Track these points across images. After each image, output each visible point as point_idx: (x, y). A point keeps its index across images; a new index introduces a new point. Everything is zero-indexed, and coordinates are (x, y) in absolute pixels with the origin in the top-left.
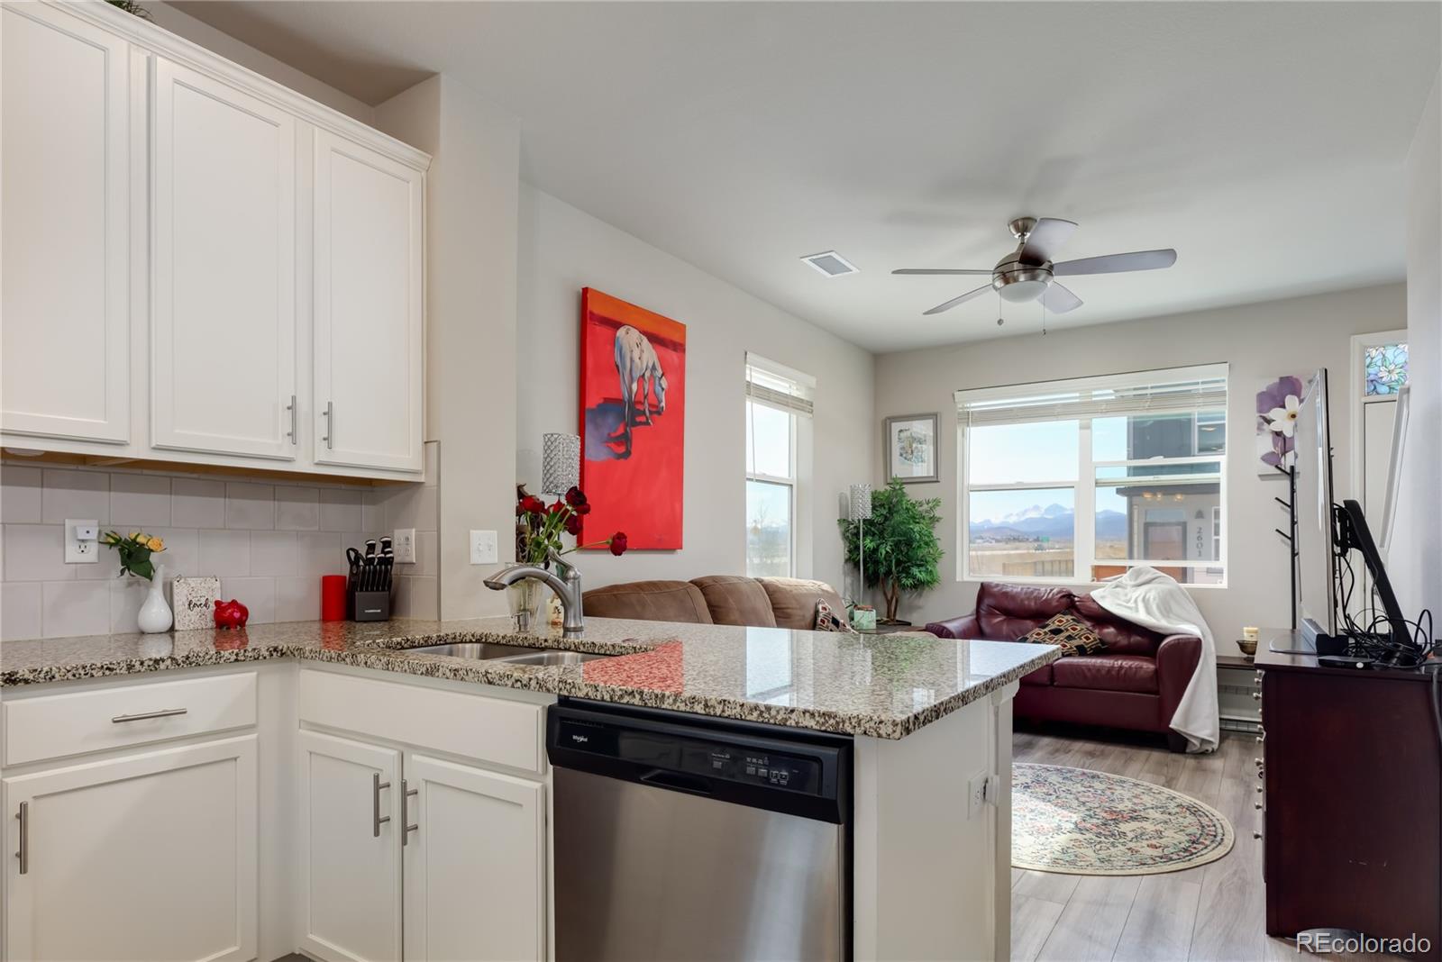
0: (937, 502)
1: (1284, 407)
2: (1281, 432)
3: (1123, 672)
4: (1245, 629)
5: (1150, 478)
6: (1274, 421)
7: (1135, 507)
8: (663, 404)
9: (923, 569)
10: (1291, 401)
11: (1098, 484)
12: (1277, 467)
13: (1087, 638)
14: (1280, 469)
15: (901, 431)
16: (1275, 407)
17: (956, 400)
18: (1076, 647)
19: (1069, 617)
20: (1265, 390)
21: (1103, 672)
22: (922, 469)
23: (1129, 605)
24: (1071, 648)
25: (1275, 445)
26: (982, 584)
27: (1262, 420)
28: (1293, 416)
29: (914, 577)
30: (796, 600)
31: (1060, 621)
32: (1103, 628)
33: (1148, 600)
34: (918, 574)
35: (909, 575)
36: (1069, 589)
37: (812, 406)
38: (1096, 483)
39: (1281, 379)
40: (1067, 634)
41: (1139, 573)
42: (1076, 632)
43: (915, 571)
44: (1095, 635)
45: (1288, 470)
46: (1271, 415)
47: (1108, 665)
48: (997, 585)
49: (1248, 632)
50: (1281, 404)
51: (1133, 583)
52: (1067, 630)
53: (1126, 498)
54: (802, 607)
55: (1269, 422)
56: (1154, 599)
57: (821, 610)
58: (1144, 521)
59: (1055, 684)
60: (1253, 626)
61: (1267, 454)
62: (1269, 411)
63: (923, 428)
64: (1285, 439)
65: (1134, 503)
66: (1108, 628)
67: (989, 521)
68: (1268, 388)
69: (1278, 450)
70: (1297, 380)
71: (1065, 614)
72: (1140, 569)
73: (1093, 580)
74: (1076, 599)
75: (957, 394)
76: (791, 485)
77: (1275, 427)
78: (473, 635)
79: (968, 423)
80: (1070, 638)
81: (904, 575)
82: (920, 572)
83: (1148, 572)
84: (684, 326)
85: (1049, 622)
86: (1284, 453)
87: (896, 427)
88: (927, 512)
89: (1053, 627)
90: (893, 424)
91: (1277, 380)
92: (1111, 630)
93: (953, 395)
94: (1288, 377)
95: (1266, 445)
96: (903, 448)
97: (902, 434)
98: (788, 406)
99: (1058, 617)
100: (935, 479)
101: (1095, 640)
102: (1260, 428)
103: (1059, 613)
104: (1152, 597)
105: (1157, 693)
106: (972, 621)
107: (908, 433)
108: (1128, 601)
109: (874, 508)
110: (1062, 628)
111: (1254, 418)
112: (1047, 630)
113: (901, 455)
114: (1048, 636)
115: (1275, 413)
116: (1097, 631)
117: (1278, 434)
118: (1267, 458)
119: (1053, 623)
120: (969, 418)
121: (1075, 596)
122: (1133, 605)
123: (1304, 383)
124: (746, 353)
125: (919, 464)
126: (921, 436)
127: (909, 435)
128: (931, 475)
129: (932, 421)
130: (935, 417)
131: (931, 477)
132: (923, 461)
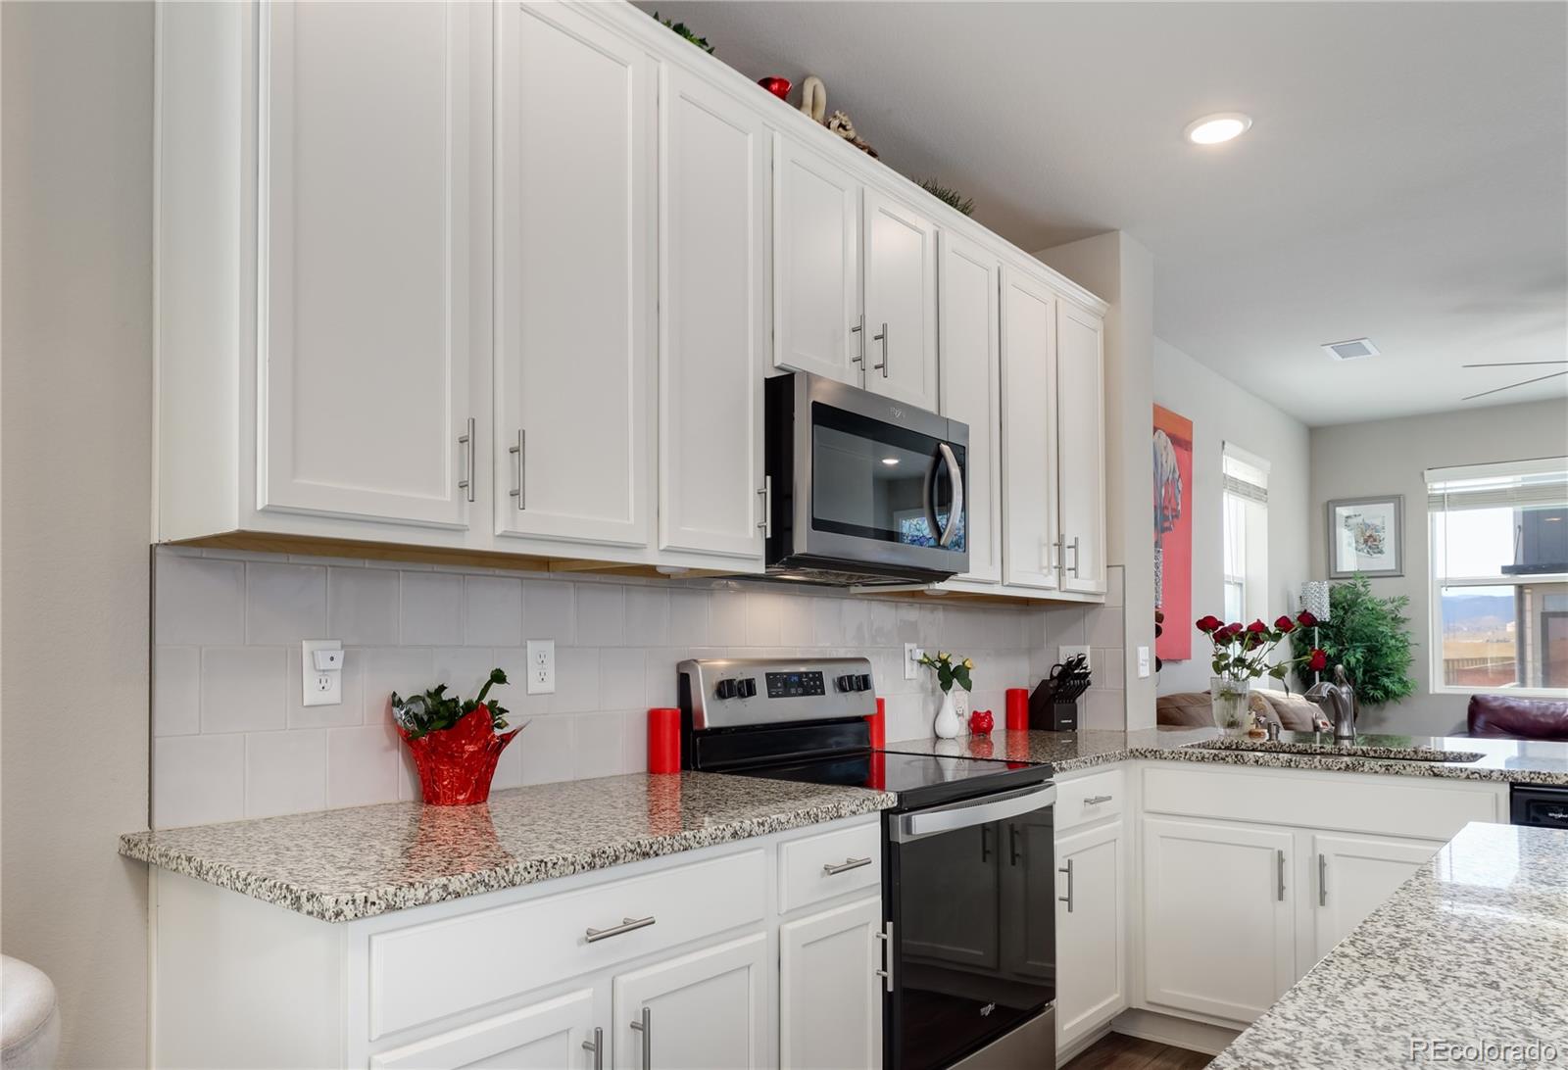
0: (1404, 600)
8: (1179, 508)
9: (1395, 678)
15: (1349, 516)
17: (1426, 480)
22: (1386, 561)
26: (1473, 697)
29: (1384, 688)
30: (1294, 713)
34: (1391, 686)
35: (1376, 686)
37: (1266, 494)
43: (1385, 680)
54: (1303, 723)
57: (1321, 726)
63: (1382, 515)
75: (1426, 473)
76: (1241, 585)
78: (1222, 743)
79: (1444, 507)
81: (1370, 686)
82: (1391, 682)
84: (1191, 422)
87: (1342, 511)
88: (1392, 611)
90: (1338, 509)
93: (1422, 474)
96: (1352, 536)
97: (1349, 520)
98: (1249, 496)
100: (1399, 574)
107: (1359, 520)
109: (1333, 605)
113: (1349, 545)
120: (1444, 502)
124: (1224, 443)
125: (1375, 555)
126: (1377, 522)
127: (1361, 521)
128: (1394, 568)
129: (1392, 504)
130: (1397, 500)
131: (1392, 571)
132: (1381, 552)
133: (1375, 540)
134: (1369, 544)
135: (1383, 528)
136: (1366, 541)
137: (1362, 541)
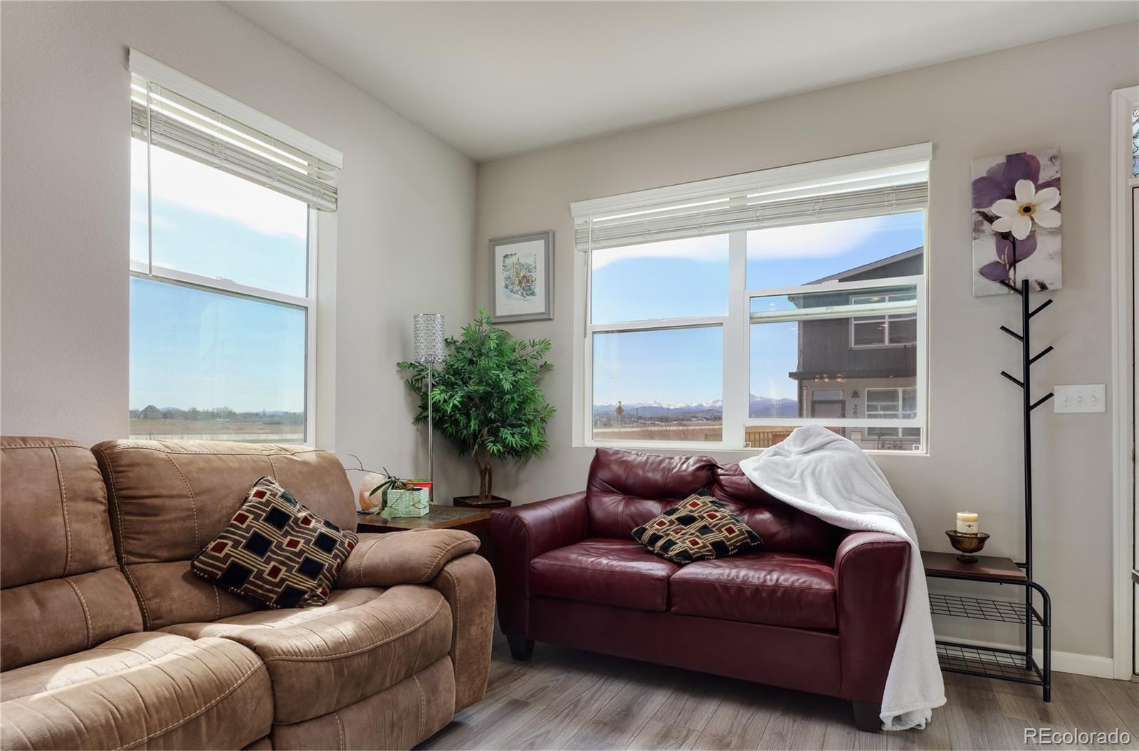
0: (546, 345)
1: (1013, 197)
2: (1009, 233)
3: (779, 594)
4: (959, 515)
5: (822, 310)
6: (998, 218)
7: (805, 388)
9: (518, 430)
10: (1024, 189)
11: (754, 320)
12: (1003, 282)
13: (730, 531)
14: (1008, 285)
15: (506, 256)
16: (999, 199)
17: (573, 213)
18: (712, 544)
19: (708, 499)
20: (985, 175)
21: (748, 593)
22: (535, 305)
23: (792, 481)
24: (704, 546)
25: (1000, 251)
26: (597, 450)
27: (981, 218)
28: (1027, 210)
29: (503, 442)
31: (694, 505)
32: (754, 513)
33: (820, 473)
34: (510, 438)
36: (710, 456)
38: (751, 318)
39: (1009, 158)
40: (701, 524)
41: (806, 435)
42: (713, 521)
43: (506, 433)
44: (743, 524)
45: (1019, 285)
46: (995, 209)
47: (756, 581)
48: (617, 452)
49: (965, 520)
50: (1010, 193)
51: (799, 449)
52: (702, 518)
53: (797, 381)
55: (991, 219)
56: (828, 472)
58: (811, 399)
59: (673, 609)
60: (971, 511)
61: (989, 265)
62: (990, 204)
63: (531, 253)
64: (1014, 241)
65: (803, 385)
66: (761, 513)
67: (702, 405)
68: (989, 171)
69: (1005, 259)
70: (1033, 158)
71: (701, 494)
72: (808, 430)
73: (747, 446)
74: (720, 471)
75: (573, 204)
76: (306, 308)
77: (999, 226)
80: (705, 530)
82: (513, 435)
83: (820, 434)
85: (680, 505)
86: (1013, 263)
87: (500, 251)
88: (534, 357)
89: (682, 512)
90: (497, 248)
91: (1003, 160)
92: (765, 516)
93: (571, 208)
94: (1018, 155)
95: (987, 252)
96: (508, 278)
97: (507, 260)
99: (693, 498)
100: (547, 317)
101: (742, 533)
102: (977, 229)
103: (694, 491)
104: (825, 470)
105: (835, 631)
106: (582, 500)
107: (515, 258)
108: (791, 477)
110: (695, 515)
111: (969, 214)
112: (673, 517)
113: (506, 287)
114: (674, 527)
115: (1002, 207)
116: (746, 517)
117: (1005, 236)
118: (990, 272)
119: (684, 507)
120: (589, 237)
121: (719, 468)
122: (798, 482)
123: (1043, 162)
125: (528, 298)
126: (530, 261)
127: (516, 261)
128: (543, 311)
129: (543, 241)
130: (548, 237)
131: (542, 313)
132: (533, 294)
133: (528, 281)
134: (523, 285)
135: (535, 268)
136: (520, 283)
137: (517, 282)
